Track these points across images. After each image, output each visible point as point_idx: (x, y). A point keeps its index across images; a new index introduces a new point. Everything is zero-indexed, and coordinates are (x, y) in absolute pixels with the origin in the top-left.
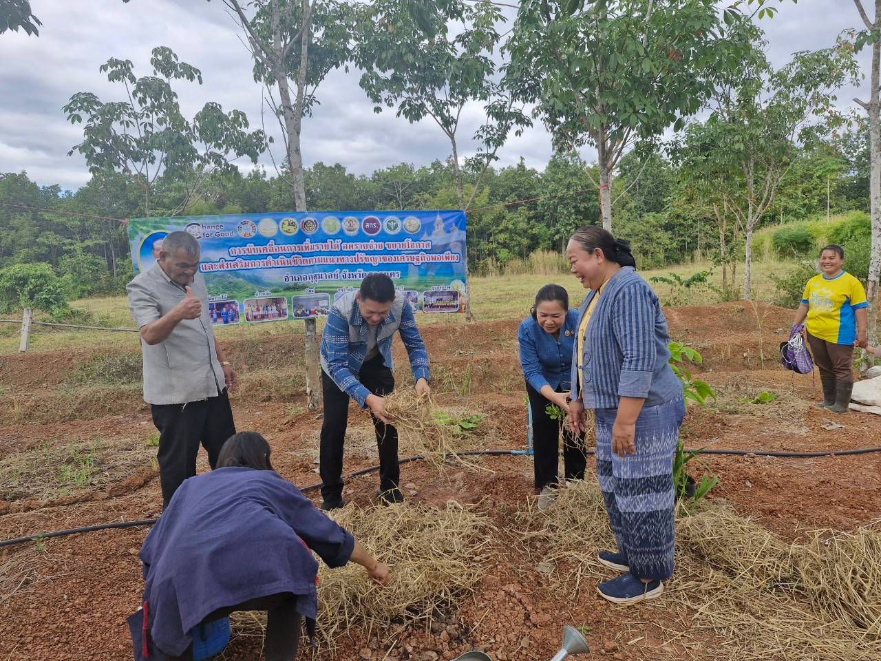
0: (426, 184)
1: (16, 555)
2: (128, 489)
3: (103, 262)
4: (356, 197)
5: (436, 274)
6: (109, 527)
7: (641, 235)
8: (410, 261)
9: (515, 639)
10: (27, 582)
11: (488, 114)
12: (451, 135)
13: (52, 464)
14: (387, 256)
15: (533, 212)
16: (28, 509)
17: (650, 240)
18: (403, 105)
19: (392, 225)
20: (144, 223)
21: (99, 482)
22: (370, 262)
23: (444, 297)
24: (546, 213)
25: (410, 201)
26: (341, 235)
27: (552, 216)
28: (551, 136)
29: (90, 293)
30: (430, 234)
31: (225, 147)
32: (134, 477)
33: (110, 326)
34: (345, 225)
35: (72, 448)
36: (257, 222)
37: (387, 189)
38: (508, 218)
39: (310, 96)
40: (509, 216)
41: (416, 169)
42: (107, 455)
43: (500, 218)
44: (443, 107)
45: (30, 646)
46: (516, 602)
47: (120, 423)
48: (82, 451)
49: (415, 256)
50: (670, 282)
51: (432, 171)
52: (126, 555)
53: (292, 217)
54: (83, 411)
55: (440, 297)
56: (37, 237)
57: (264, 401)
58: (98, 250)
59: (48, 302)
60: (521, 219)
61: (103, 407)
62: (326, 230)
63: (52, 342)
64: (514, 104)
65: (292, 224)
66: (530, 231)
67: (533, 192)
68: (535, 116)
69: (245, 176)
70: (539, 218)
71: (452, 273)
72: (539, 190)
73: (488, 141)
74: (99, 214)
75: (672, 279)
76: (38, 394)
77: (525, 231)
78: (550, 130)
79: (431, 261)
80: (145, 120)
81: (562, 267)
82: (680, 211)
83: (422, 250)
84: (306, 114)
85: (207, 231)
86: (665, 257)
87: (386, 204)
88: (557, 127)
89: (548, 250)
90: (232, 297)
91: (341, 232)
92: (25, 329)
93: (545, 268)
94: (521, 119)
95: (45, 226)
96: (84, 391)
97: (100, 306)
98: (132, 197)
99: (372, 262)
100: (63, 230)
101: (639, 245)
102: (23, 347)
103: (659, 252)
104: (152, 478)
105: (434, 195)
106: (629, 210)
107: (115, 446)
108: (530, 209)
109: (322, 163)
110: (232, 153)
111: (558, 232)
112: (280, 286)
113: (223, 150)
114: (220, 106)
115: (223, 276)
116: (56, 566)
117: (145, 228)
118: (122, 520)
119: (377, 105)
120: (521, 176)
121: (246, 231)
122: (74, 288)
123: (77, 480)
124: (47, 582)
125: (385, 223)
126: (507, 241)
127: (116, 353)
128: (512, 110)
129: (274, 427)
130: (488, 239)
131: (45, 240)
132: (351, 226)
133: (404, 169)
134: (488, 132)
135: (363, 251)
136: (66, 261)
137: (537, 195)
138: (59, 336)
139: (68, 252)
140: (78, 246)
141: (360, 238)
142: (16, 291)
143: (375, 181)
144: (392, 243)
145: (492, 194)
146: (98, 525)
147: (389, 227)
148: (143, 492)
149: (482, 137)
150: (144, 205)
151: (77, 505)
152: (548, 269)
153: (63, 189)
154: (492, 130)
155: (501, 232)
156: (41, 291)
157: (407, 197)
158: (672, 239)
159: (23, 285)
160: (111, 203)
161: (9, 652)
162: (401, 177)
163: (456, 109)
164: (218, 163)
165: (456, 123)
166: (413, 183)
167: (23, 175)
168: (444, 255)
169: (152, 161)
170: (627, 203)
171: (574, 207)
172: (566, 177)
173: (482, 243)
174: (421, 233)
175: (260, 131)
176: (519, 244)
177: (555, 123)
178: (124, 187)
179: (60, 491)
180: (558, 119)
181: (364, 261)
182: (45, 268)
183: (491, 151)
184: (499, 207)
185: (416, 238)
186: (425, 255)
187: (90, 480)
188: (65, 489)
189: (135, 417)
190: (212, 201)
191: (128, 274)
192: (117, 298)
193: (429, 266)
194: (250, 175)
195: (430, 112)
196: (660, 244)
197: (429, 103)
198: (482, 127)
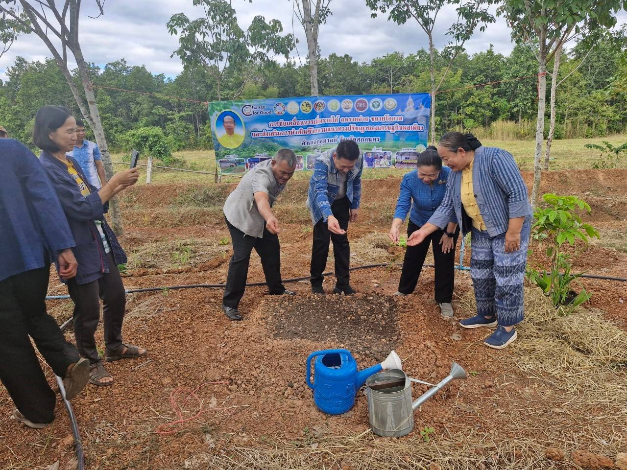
0: (411, 68)
1: (153, 297)
2: (210, 267)
3: (191, 127)
4: (358, 80)
5: (406, 140)
6: (200, 287)
7: (589, 109)
8: (387, 130)
9: (428, 372)
10: (159, 310)
11: (459, 14)
12: (429, 32)
13: (168, 250)
14: (371, 126)
15: (497, 89)
16: (157, 274)
17: (595, 112)
18: (393, 12)
19: (376, 104)
20: (218, 105)
21: (194, 262)
22: (359, 130)
23: (411, 157)
24: (508, 90)
25: (398, 82)
26: (340, 112)
27: (513, 92)
28: (511, 30)
29: (184, 148)
30: (403, 111)
31: (267, 47)
32: (213, 261)
33: (196, 170)
34: (343, 104)
35: (179, 242)
36: (286, 104)
37: (381, 73)
38: (475, 94)
39: (326, 8)
40: (476, 92)
41: (405, 56)
42: (198, 248)
43: (470, 94)
44: (425, 11)
45: (162, 341)
46: (431, 351)
47: (204, 230)
48: (185, 244)
49: (391, 126)
50: (602, 149)
51: (418, 58)
52: (209, 302)
53: (309, 100)
54: (182, 223)
55: (408, 157)
56: (152, 109)
57: (289, 223)
58: (189, 119)
59: (160, 153)
60: (486, 95)
61: (194, 220)
62: (330, 109)
63: (164, 178)
64: (481, 5)
65: (308, 105)
66: (493, 105)
67: (498, 73)
68: (498, 14)
69: (282, 65)
70: (501, 94)
71: (418, 139)
72: (503, 71)
73: (457, 37)
74: (189, 94)
75: (604, 146)
76: (158, 210)
77: (489, 105)
78: (510, 25)
79: (403, 130)
80: (216, 30)
81: (517, 135)
82: (619, 90)
83: (396, 122)
84: (323, 21)
85: (255, 110)
86: (608, 127)
87: (380, 85)
88: (517, 22)
89: (507, 120)
90: (270, 155)
91: (341, 109)
92: (149, 170)
93: (502, 134)
94: (486, 18)
95: (156, 102)
96: (184, 210)
97: (190, 157)
98: (209, 82)
99: (360, 131)
100: (167, 105)
101: (586, 117)
102: (148, 181)
103: (603, 123)
104: (223, 262)
105: (417, 76)
106: (580, 88)
107: (202, 243)
108: (495, 87)
109: (335, 54)
110: (272, 51)
111: (516, 106)
112: (300, 148)
113: (266, 49)
114: (264, 18)
115: (264, 141)
116: (173, 304)
117: (218, 108)
118: (207, 284)
119: (374, 12)
120: (489, 60)
121: (279, 110)
122: (175, 144)
123: (182, 260)
124: (169, 312)
125: (371, 103)
126: (473, 113)
127: (202, 187)
128: (479, 10)
129: (294, 239)
130: (458, 111)
131: (157, 112)
132: (347, 105)
133: (396, 56)
134: (458, 29)
135: (354, 123)
136: (170, 125)
137: (502, 75)
138: (168, 175)
139: (171, 120)
140: (177, 116)
141: (353, 114)
142: (141, 145)
143: (373, 66)
144: (375, 117)
145: (464, 75)
146: (195, 285)
147: (374, 106)
148: (218, 270)
149: (453, 33)
150: (216, 88)
151: (182, 274)
152: (505, 136)
153: (167, 77)
154: (461, 27)
155: (468, 105)
156: (156, 145)
157: (397, 79)
158: (616, 112)
159: (146, 141)
160: (196, 86)
161: (153, 343)
162: (393, 63)
163: (434, 12)
164: (262, 59)
165: (433, 23)
166: (401, 68)
167: (143, 68)
168: (413, 126)
169: (221, 60)
170: (578, 82)
171: (532, 86)
172: (527, 60)
173: (453, 114)
174: (397, 110)
175: (290, 35)
176: (483, 115)
177: (515, 19)
178: (204, 75)
179: (174, 265)
180: (518, 16)
181: (355, 130)
182: (158, 130)
183: (459, 44)
184: (469, 86)
185: (392, 113)
186: (399, 126)
187: (189, 261)
188: (176, 264)
189: (213, 227)
190: (260, 84)
191: (207, 135)
192: (201, 152)
193: (401, 134)
194: (285, 65)
195: (414, 16)
196: (604, 116)
197: (414, 8)
198: (454, 25)
